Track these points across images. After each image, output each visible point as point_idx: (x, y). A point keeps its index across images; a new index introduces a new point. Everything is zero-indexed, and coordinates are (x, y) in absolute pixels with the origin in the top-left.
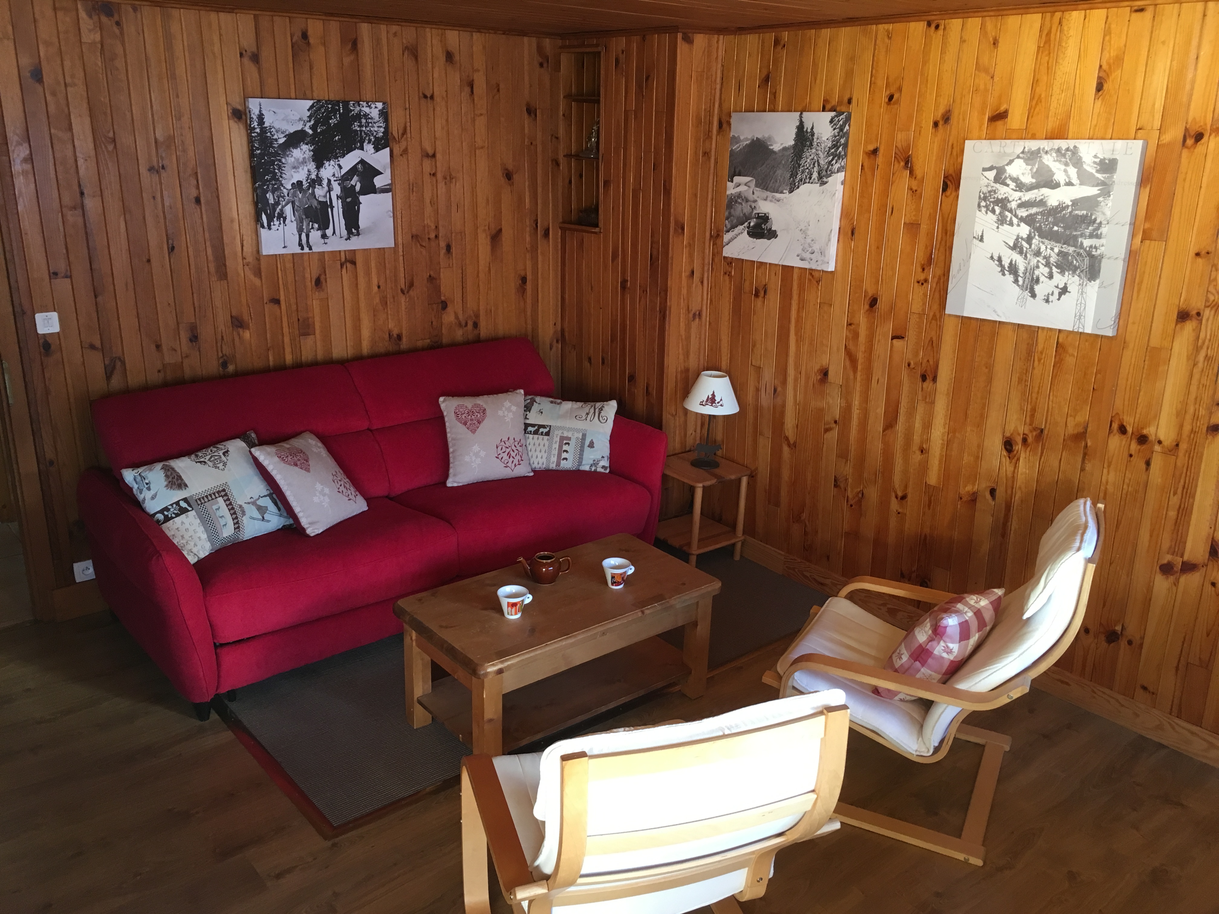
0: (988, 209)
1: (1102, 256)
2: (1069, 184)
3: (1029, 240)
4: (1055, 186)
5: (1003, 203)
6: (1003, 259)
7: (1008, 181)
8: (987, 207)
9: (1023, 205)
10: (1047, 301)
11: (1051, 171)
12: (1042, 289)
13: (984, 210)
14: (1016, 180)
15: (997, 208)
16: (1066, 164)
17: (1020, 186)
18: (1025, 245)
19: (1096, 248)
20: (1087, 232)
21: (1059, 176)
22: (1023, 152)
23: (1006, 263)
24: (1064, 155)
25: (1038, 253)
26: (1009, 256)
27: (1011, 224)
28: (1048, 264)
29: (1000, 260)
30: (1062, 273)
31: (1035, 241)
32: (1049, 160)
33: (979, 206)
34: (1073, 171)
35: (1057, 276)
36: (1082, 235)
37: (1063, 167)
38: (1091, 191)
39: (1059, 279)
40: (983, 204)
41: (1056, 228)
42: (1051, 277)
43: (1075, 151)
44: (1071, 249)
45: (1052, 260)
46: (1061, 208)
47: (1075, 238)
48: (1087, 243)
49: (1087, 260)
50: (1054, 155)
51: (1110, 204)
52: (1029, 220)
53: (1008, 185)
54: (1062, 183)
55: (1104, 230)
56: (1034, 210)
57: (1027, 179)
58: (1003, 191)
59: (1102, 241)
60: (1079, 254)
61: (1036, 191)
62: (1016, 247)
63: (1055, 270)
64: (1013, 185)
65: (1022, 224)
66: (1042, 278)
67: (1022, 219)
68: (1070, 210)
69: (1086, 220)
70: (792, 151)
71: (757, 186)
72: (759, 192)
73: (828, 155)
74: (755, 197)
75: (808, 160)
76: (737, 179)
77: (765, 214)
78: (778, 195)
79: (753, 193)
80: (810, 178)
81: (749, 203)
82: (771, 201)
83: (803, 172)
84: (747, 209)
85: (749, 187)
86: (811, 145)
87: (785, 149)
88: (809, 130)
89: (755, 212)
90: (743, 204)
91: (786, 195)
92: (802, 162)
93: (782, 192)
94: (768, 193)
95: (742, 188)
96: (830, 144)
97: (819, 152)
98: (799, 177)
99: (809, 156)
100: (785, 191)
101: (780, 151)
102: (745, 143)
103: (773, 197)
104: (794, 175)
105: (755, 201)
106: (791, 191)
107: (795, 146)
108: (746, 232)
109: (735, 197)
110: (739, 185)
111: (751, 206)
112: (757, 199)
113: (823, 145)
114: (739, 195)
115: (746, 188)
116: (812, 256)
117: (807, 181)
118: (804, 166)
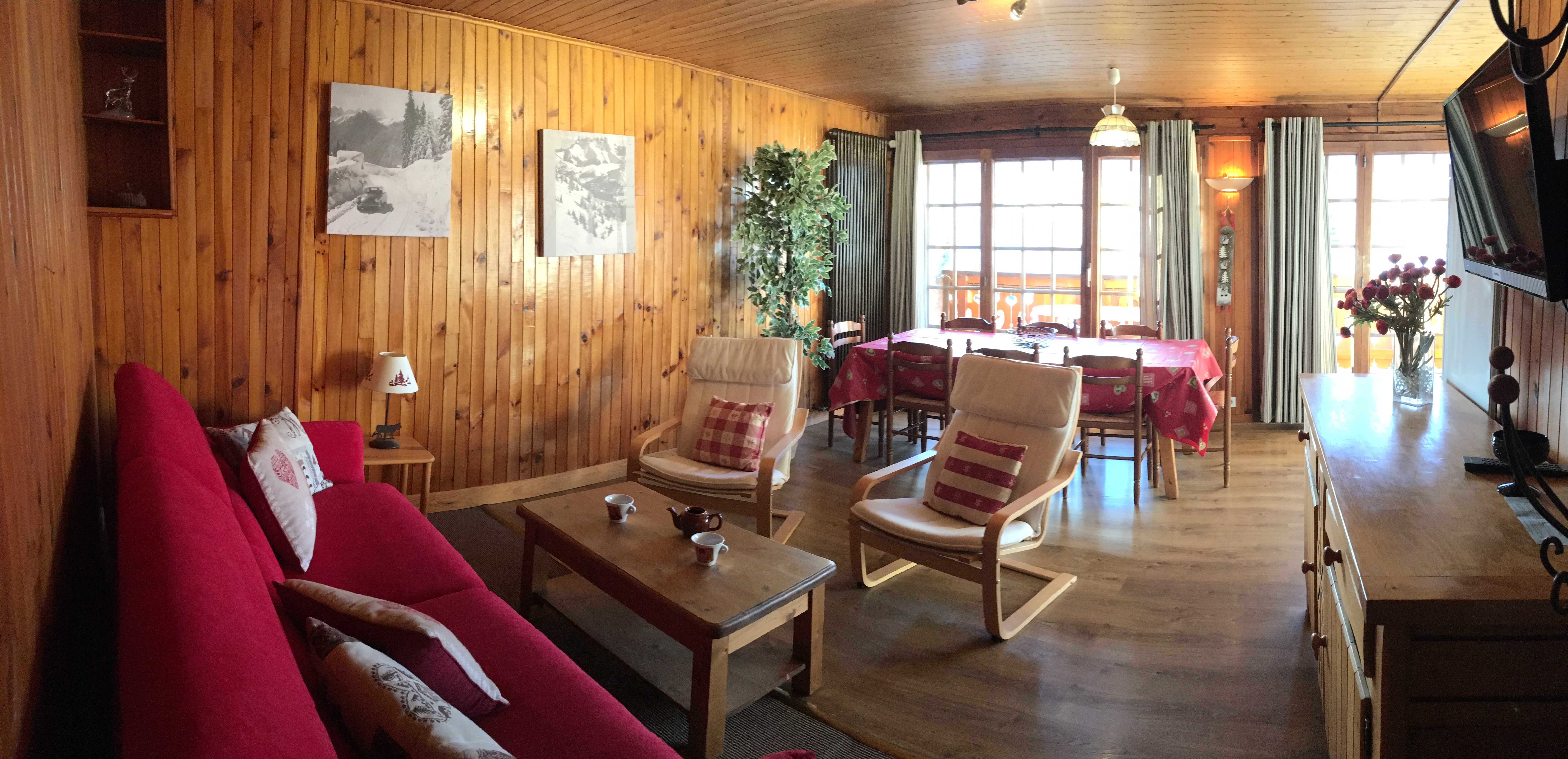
0: (562, 180)
1: (625, 206)
2: (605, 162)
3: (589, 199)
4: (597, 163)
5: (571, 174)
6: (576, 213)
7: (573, 160)
8: (561, 178)
9: (584, 176)
10: (603, 238)
11: (594, 153)
12: (599, 231)
13: (560, 180)
14: (576, 159)
15: (568, 178)
16: (602, 150)
17: (580, 164)
18: (587, 202)
19: (622, 201)
20: (617, 192)
21: (600, 158)
22: (578, 140)
23: (578, 216)
24: (600, 143)
25: (594, 208)
26: (579, 211)
27: (577, 189)
28: (600, 215)
29: (574, 214)
30: (608, 219)
31: (592, 199)
32: (593, 145)
33: (557, 178)
34: (605, 153)
35: (606, 221)
36: (615, 194)
37: (601, 151)
38: (616, 166)
39: (608, 223)
40: (559, 176)
41: (602, 191)
42: (603, 222)
43: (605, 140)
44: (610, 204)
45: (602, 211)
46: (602, 178)
47: (612, 196)
48: (618, 198)
49: (619, 209)
50: (595, 143)
51: (625, 174)
52: (586, 186)
53: (572, 162)
54: (602, 161)
55: (625, 190)
56: (589, 179)
57: (583, 159)
58: (571, 166)
59: (625, 197)
60: (615, 206)
61: (588, 167)
62: (582, 205)
63: (605, 217)
64: (575, 162)
65: (584, 189)
66: (599, 224)
67: (584, 186)
68: (607, 179)
69: (616, 185)
70: (403, 127)
71: (366, 160)
72: (368, 167)
73: (441, 133)
74: (365, 171)
75: (421, 137)
76: (340, 153)
77: (378, 188)
78: (391, 170)
79: (363, 168)
80: (425, 154)
81: (358, 179)
82: (384, 175)
83: (416, 148)
84: (355, 184)
85: (357, 161)
86: (423, 123)
87: (395, 125)
88: (420, 109)
89: (366, 186)
90: (351, 179)
91: (399, 170)
92: (415, 138)
93: (395, 167)
94: (380, 168)
95: (349, 163)
96: (441, 124)
97: (432, 130)
98: (412, 153)
99: (420, 133)
100: (398, 166)
101: (391, 126)
102: (350, 116)
103: (386, 171)
104: (407, 150)
105: (365, 176)
106: (405, 166)
107: (405, 123)
108: (356, 207)
109: (339, 173)
110: (343, 160)
111: (360, 181)
112: (368, 174)
113: (435, 123)
114: (345, 170)
115: (353, 162)
116: (432, 226)
117: (422, 156)
118: (417, 142)
